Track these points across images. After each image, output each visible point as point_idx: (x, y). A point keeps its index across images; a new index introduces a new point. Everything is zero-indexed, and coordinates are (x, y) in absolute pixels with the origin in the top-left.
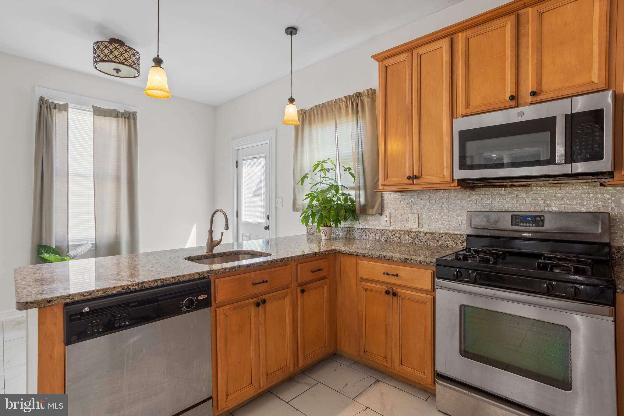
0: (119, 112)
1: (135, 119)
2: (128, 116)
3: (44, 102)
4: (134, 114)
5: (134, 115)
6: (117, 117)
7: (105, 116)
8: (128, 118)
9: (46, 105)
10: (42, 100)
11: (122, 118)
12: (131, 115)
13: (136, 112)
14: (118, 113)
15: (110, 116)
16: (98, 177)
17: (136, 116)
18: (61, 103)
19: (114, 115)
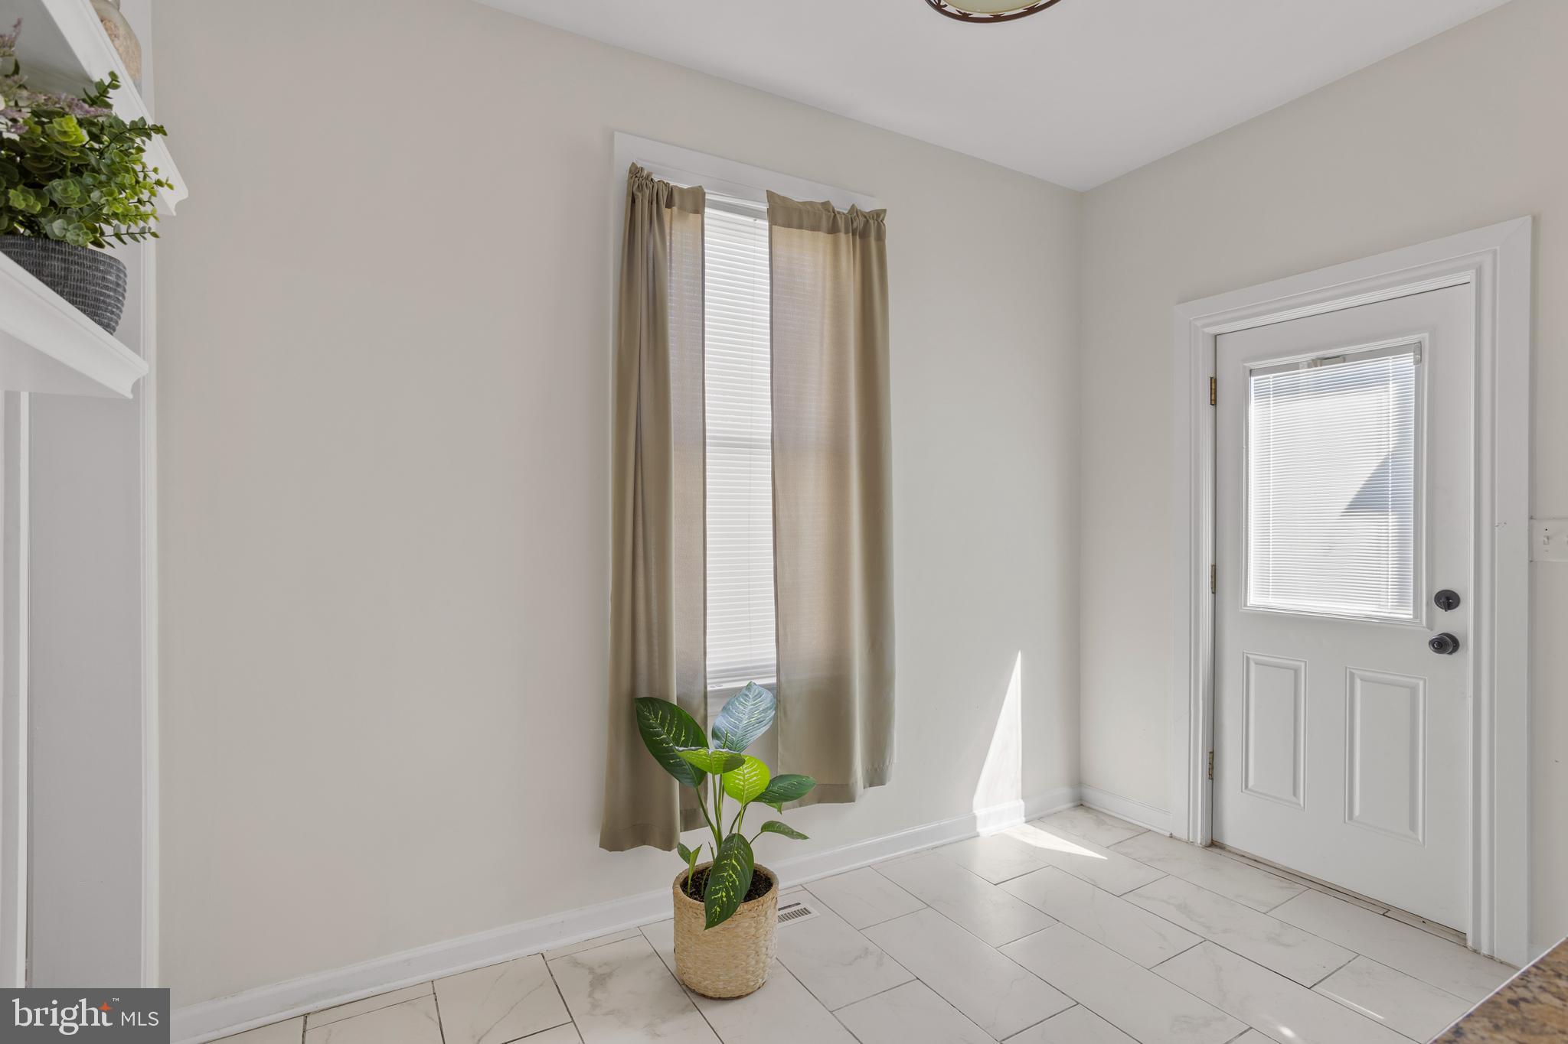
0: (839, 213)
1: (880, 237)
2: (862, 226)
3: (644, 182)
4: (879, 215)
5: (878, 222)
6: (833, 230)
7: (800, 227)
8: (864, 235)
9: (647, 192)
10: (638, 175)
11: (847, 232)
12: (871, 221)
13: (885, 211)
14: (835, 215)
15: (815, 228)
16: (782, 445)
17: (884, 225)
18: (685, 186)
19: (824, 223)
